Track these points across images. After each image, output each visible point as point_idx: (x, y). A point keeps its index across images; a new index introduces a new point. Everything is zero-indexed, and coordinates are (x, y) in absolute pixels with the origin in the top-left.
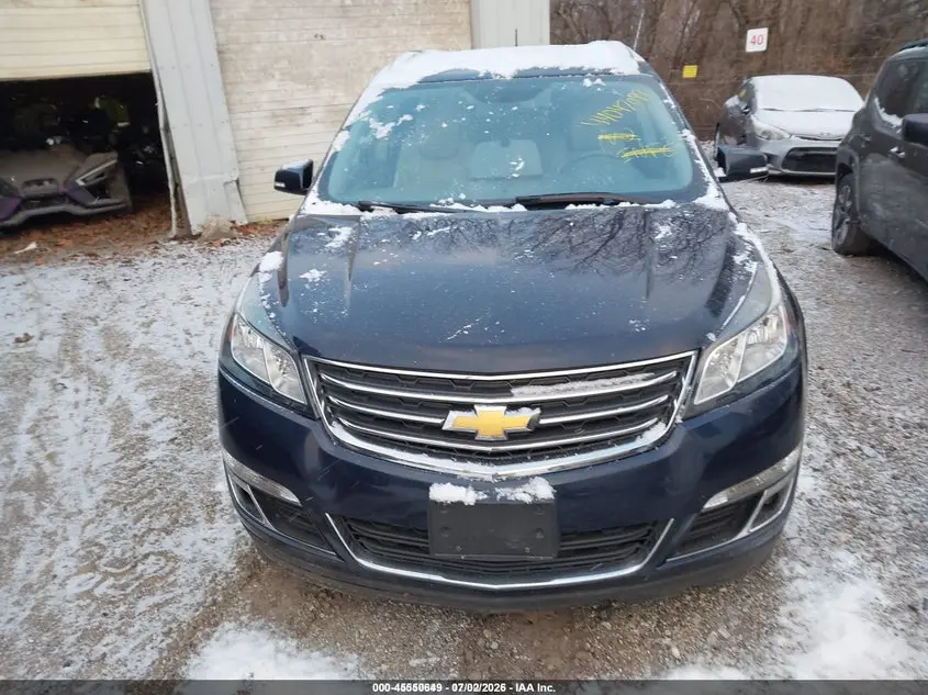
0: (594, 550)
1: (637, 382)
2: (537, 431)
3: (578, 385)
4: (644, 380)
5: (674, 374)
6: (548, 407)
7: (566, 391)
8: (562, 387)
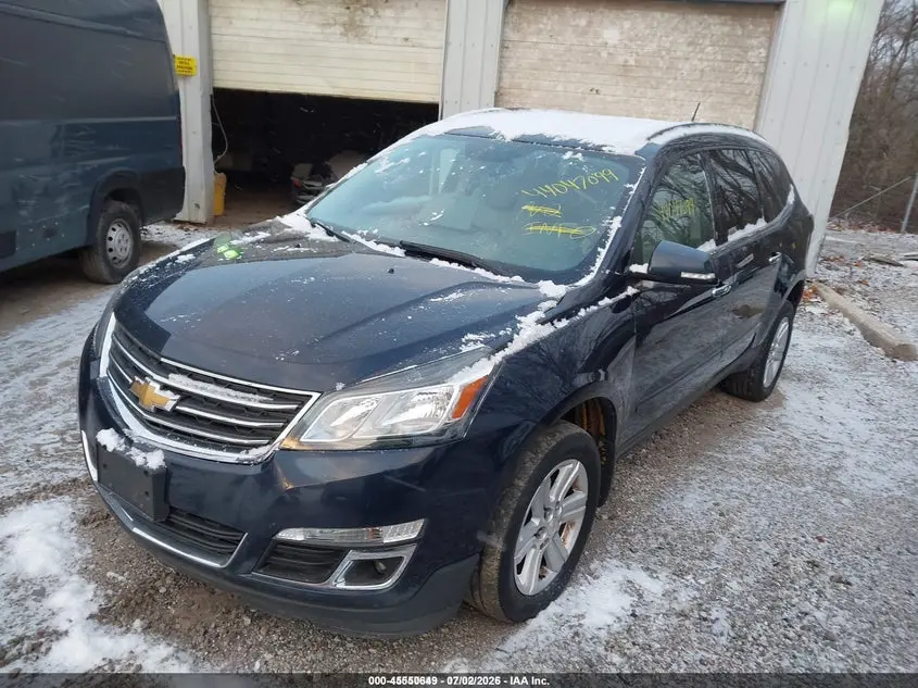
0: (202, 535)
1: (254, 402)
2: (175, 414)
3: (212, 387)
4: (261, 402)
5: (295, 406)
6: (186, 397)
7: (202, 388)
8: (201, 384)
